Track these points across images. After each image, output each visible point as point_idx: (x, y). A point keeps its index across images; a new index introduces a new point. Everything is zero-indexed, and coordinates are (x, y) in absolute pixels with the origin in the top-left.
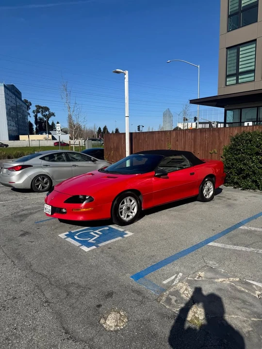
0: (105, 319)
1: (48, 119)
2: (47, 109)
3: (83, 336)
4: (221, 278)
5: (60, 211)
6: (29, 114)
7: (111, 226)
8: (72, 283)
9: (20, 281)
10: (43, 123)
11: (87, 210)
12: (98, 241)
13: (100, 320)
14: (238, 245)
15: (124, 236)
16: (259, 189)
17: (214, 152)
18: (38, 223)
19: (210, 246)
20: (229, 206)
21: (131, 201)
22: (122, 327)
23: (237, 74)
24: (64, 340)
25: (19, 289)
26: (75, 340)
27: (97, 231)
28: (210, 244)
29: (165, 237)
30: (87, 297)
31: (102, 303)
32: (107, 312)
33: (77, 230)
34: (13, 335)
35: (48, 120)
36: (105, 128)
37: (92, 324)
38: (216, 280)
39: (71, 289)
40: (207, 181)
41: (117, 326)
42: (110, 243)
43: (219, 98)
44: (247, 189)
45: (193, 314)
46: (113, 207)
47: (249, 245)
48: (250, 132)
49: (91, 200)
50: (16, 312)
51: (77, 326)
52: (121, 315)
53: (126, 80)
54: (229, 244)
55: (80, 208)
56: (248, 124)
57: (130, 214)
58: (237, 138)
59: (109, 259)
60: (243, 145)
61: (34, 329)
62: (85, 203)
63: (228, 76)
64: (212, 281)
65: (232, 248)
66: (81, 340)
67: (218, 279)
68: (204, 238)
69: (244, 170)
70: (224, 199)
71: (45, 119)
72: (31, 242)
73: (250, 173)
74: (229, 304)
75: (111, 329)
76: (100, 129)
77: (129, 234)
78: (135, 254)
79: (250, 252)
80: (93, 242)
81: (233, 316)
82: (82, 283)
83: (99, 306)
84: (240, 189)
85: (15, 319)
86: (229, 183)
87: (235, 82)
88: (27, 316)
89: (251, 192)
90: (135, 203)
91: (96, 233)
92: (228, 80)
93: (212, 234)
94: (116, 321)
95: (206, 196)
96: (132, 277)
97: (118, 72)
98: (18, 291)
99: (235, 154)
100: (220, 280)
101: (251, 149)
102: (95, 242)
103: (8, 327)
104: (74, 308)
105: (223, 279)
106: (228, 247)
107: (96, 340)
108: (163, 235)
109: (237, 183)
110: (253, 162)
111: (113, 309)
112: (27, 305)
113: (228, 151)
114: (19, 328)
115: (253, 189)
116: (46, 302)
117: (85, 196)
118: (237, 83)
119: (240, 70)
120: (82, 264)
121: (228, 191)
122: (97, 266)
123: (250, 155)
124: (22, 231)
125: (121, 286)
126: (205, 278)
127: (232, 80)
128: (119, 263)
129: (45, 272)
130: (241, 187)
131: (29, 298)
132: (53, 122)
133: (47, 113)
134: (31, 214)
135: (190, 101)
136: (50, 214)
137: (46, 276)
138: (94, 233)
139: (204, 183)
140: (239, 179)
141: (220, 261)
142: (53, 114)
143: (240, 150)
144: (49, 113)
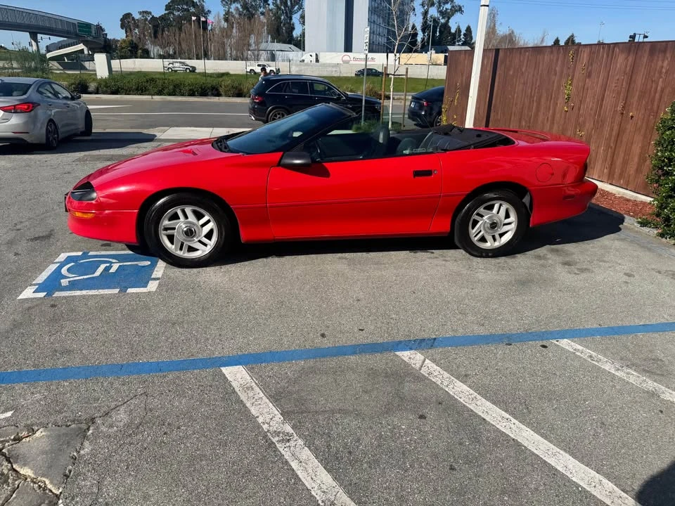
1: (449, 18)
6: (414, 10)
21: (198, 216)
35: (448, 21)
40: (492, 200)
71: (443, 20)
72: (16, 254)
90: (211, 223)
95: (484, 241)
132: (458, 26)
133: (448, 6)
142: (460, 10)
144: (453, 7)
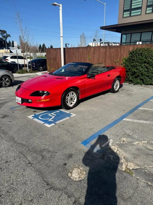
0: (71, 173)
2: (5, 32)
3: (59, 186)
4: (137, 142)
5: (27, 101)
7: (61, 110)
8: (44, 149)
9: (9, 150)
10: (3, 41)
11: (46, 100)
12: (55, 120)
13: (68, 174)
14: (141, 120)
15: (71, 116)
16: (144, 84)
17: (117, 61)
18: (12, 109)
19: (125, 121)
20: (129, 95)
21: (73, 94)
22: (83, 178)
23: (130, 10)
24: (47, 190)
25: (9, 155)
26: (55, 189)
27: (52, 114)
28: (124, 119)
29: (96, 116)
30: (56, 158)
31: (66, 162)
32: (71, 168)
33: (39, 113)
34: (11, 188)
35: (6, 39)
36: (44, 45)
37: (63, 177)
38: (134, 143)
39: (44, 153)
40: (117, 80)
41: (80, 177)
42: (63, 121)
43: (119, 26)
44: (137, 84)
45: (125, 166)
46: (63, 98)
47: (147, 120)
48: (141, 48)
49: (48, 94)
50: (10, 172)
51: (53, 179)
52: (81, 170)
53: (61, 11)
54: (135, 119)
55: (41, 99)
56: (139, 43)
57: (73, 102)
58: (133, 52)
59: (65, 132)
60: (136, 57)
61: (25, 183)
62: (44, 96)
63: (125, 11)
64: (132, 144)
65: (138, 122)
66: (58, 189)
67: (135, 142)
68: (120, 116)
69: (136, 72)
70: (125, 91)
71: (4, 39)
72: (10, 122)
73: (140, 74)
74: (146, 159)
75: (77, 180)
76: (40, 45)
77: (74, 115)
78: (80, 128)
79: (149, 124)
80: (52, 121)
81: (151, 167)
82: (51, 149)
83: (65, 164)
84: (133, 84)
85: (10, 177)
86: (127, 81)
87: (129, 15)
88: (18, 174)
89: (140, 86)
90: (75, 95)
91: (53, 114)
92: (124, 13)
93: (123, 113)
94: (79, 174)
95: (115, 89)
96: (82, 143)
97: (55, 5)
98: (8, 157)
99: (131, 62)
100: (136, 143)
101: (141, 60)
102: (53, 121)
103: (7, 183)
104: (49, 167)
105: (138, 142)
106: (135, 121)
107: (68, 188)
108: (94, 115)
109: (131, 81)
110: (142, 67)
111: (75, 166)
112: (16, 166)
113: (127, 61)
114: (15, 183)
115: (140, 84)
116: (29, 163)
117: (43, 92)
118: (130, 16)
119: (133, 7)
120: (47, 136)
121: (126, 86)
122: (58, 137)
123: (141, 63)
124: (2, 114)
125: (76, 150)
126: (127, 142)
127: (127, 14)
128: (72, 134)
129: (24, 143)
130: (133, 83)
131: (17, 161)
132: (9, 41)
133: (5, 34)
134: (6, 102)
135: (101, 27)
136: (21, 103)
137: (25, 145)
138: (51, 115)
139: (114, 81)
140: (133, 78)
141: (133, 131)
142: (9, 36)
143: (134, 60)
144: (7, 35)
